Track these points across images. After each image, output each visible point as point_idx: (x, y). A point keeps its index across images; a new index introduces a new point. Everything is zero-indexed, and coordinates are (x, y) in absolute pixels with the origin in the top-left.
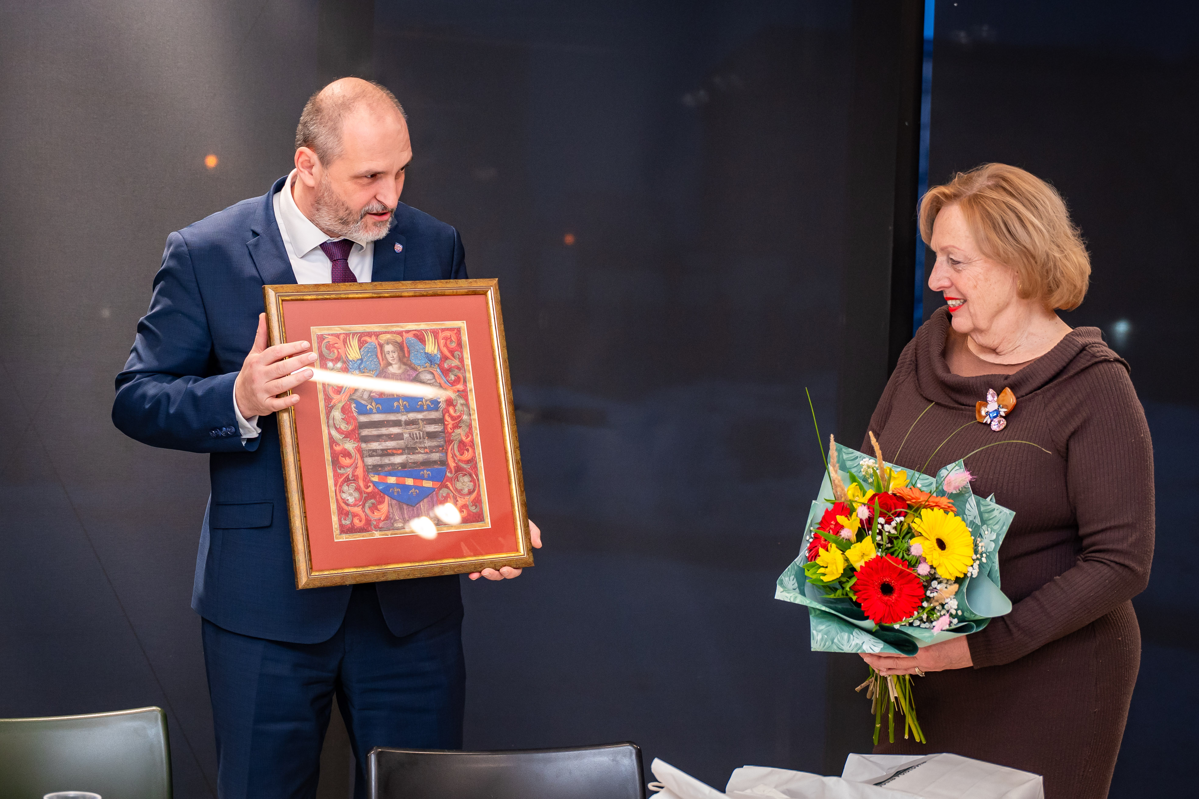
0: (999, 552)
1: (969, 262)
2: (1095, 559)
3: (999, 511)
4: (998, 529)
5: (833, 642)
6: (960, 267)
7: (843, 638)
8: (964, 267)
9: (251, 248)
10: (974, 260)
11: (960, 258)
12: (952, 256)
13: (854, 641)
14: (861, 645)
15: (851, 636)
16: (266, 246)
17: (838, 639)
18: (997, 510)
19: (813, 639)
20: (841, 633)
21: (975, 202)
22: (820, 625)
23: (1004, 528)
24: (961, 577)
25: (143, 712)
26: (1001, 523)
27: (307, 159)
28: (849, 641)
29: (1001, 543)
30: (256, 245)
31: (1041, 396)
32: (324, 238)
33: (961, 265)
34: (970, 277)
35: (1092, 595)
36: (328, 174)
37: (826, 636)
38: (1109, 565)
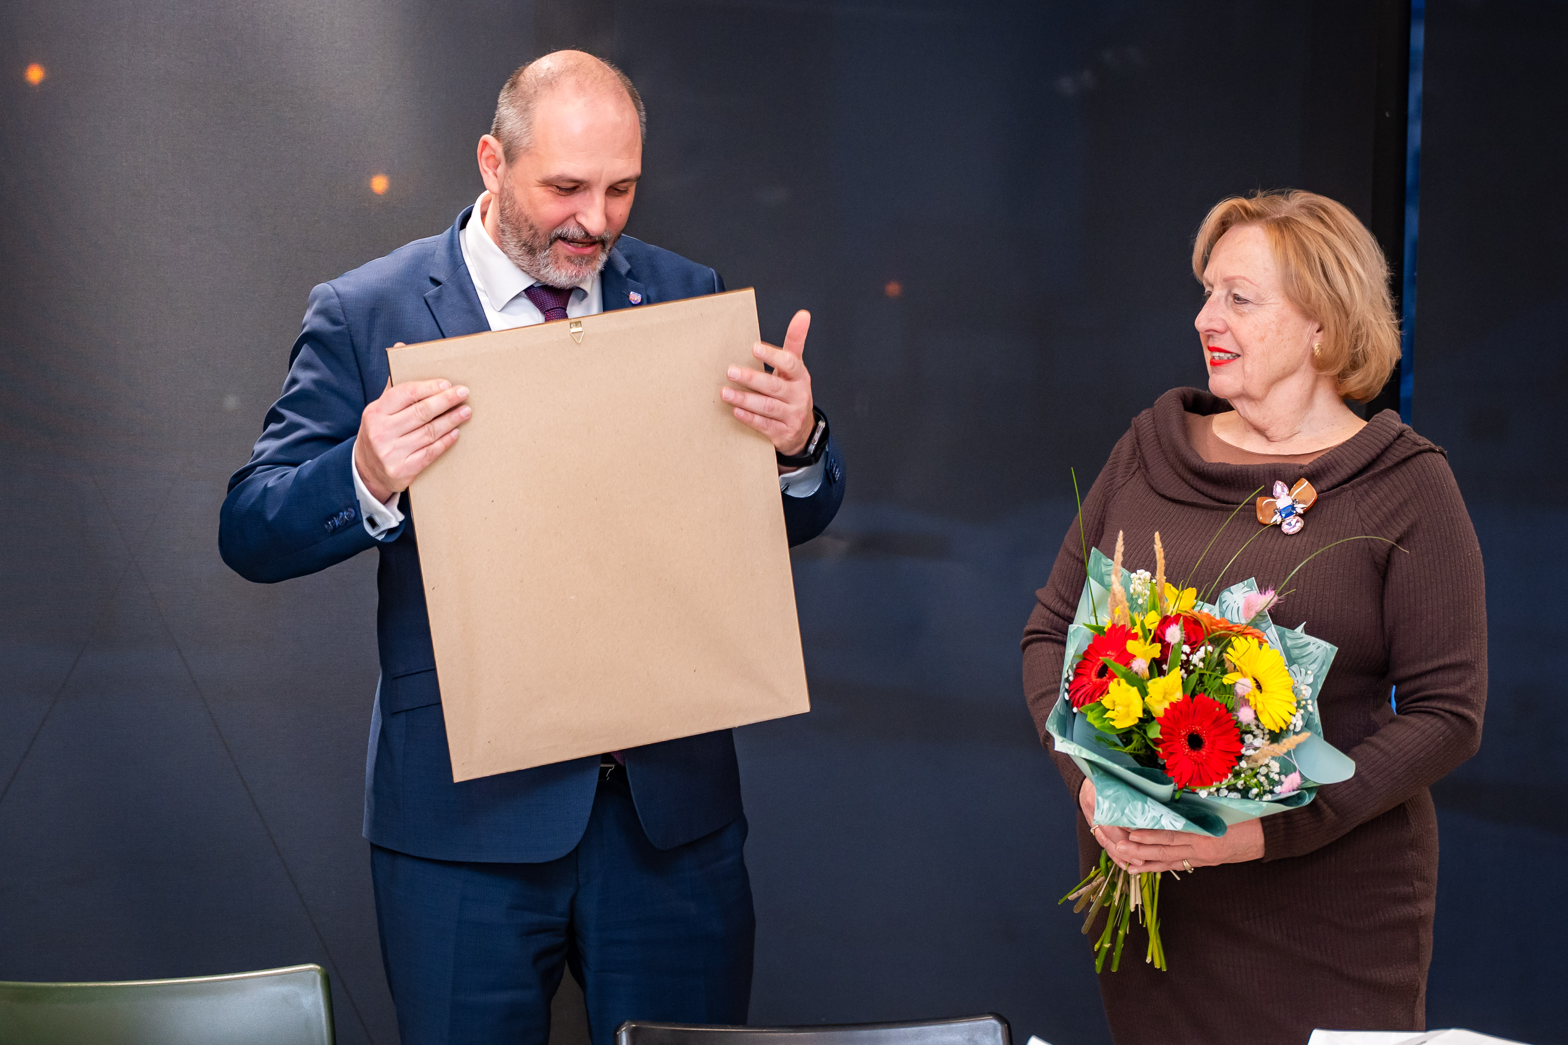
0: (1318, 700)
1: (1259, 302)
2: (1422, 709)
3: (1316, 646)
4: (1316, 668)
5: (1123, 813)
6: (1245, 308)
7: (1136, 809)
8: (1253, 309)
9: (430, 301)
10: (1269, 301)
11: (1249, 296)
12: (1236, 291)
13: (1150, 814)
14: (1159, 818)
15: (1146, 806)
16: (452, 298)
17: (1130, 809)
18: (1314, 644)
19: (1098, 808)
20: (1133, 801)
21: (1285, 226)
22: (1106, 790)
23: (1324, 668)
24: (1277, 732)
25: (295, 973)
26: (1319, 661)
27: (492, 153)
28: (1144, 814)
29: (1320, 688)
30: (438, 298)
31: (1350, 492)
32: (527, 282)
33: (1249, 306)
34: (1259, 324)
35: (1423, 757)
36: (512, 176)
37: (1114, 805)
38: (1442, 717)
